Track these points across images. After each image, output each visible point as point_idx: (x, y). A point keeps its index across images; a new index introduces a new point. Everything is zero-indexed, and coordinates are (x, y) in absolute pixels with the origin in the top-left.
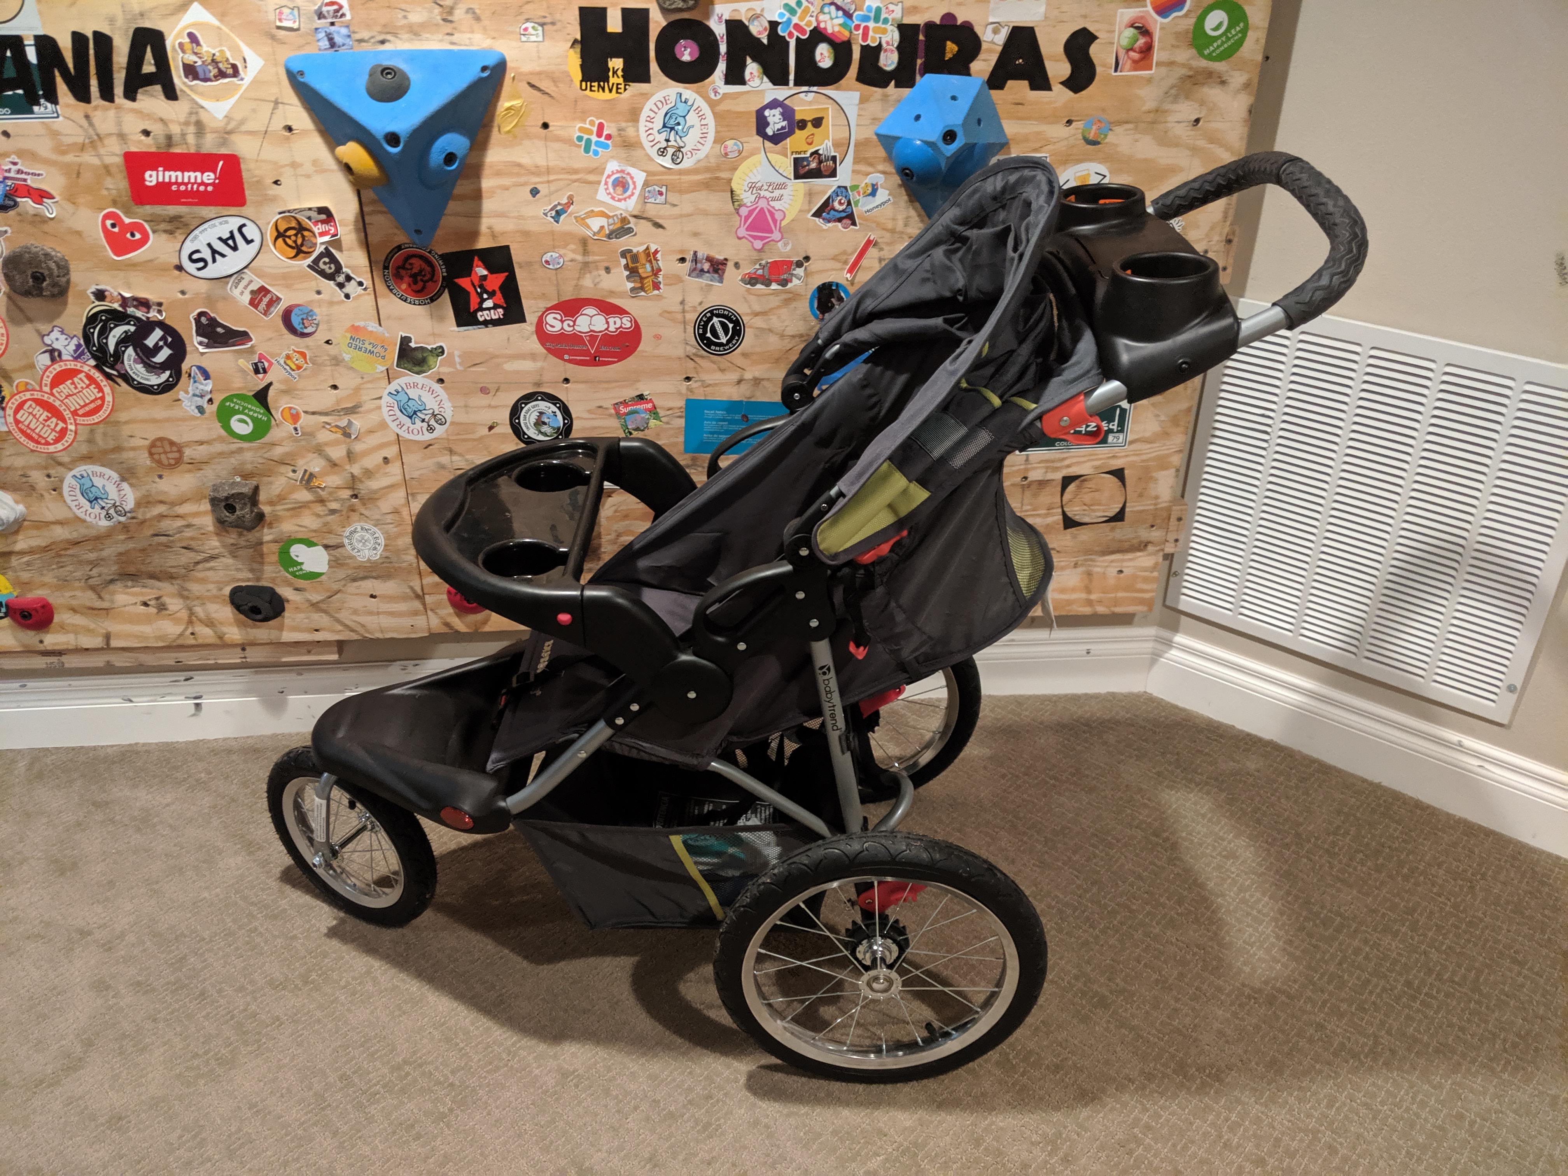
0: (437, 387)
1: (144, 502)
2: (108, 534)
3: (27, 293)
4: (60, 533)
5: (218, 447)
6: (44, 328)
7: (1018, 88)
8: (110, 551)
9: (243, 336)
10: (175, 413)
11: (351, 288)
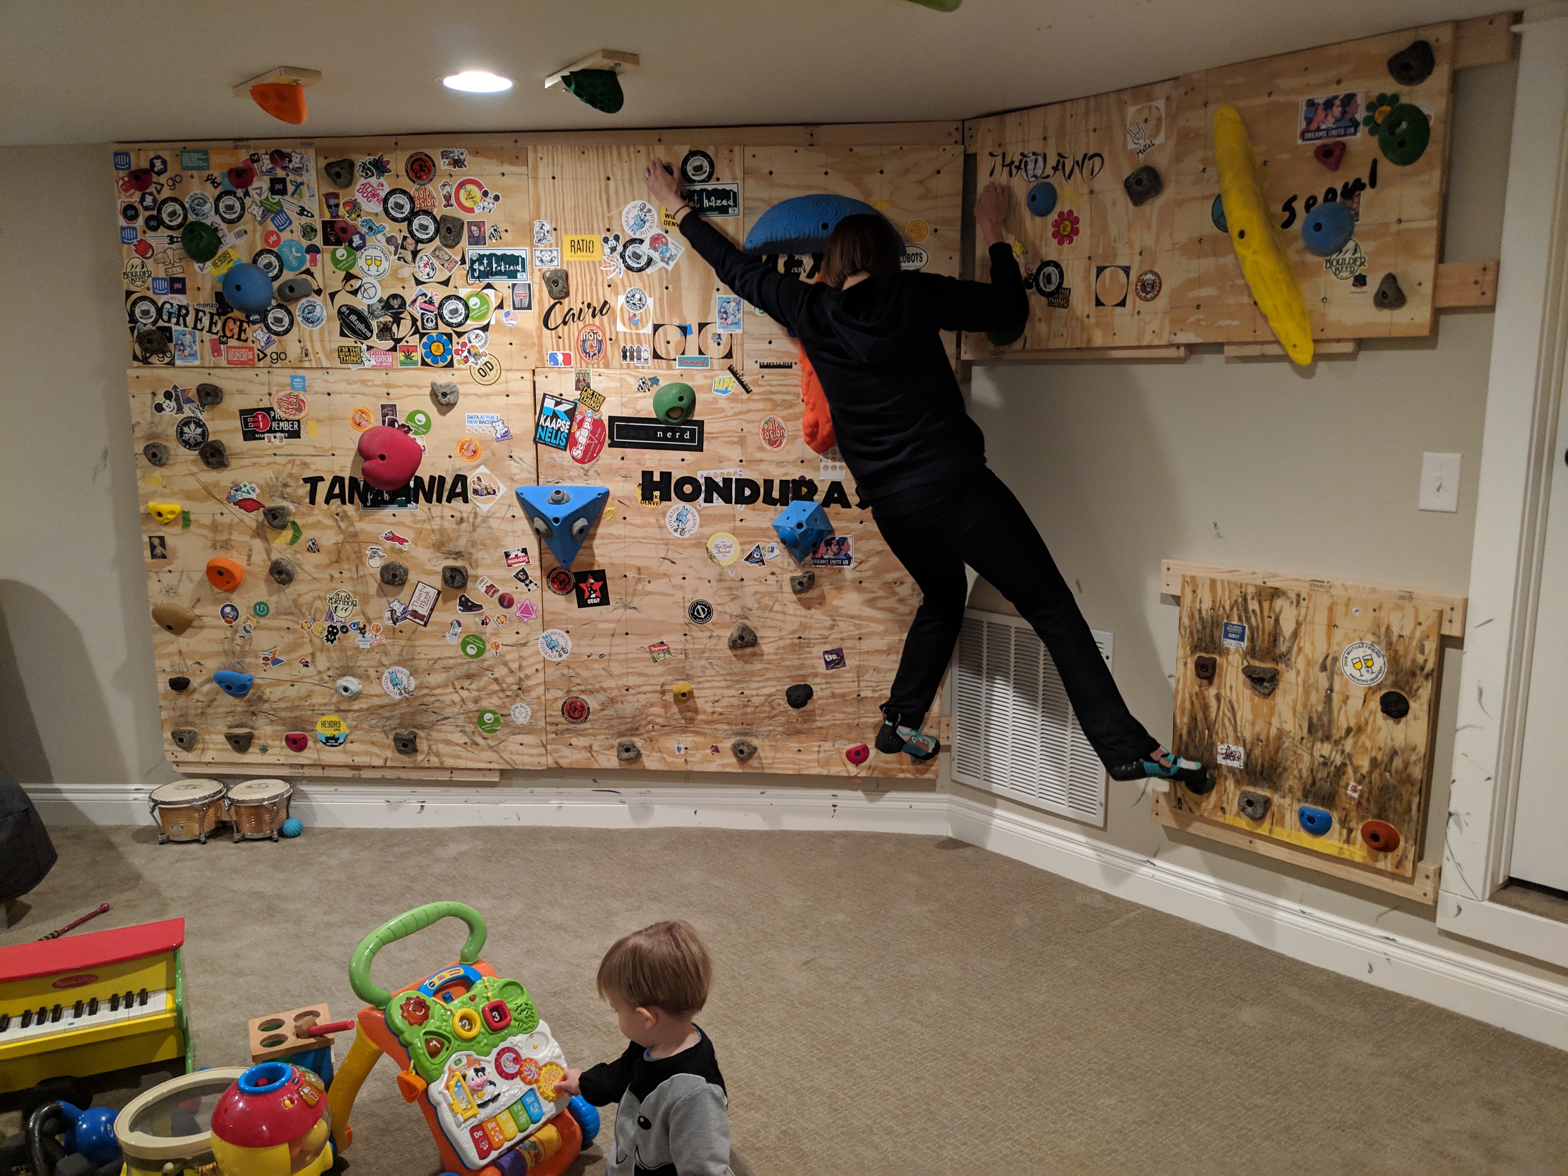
0: (566, 635)
1: (419, 687)
2: (400, 702)
3: (388, 583)
4: (376, 701)
5: (459, 661)
6: (391, 600)
7: (836, 507)
8: (397, 712)
9: (480, 607)
10: (442, 642)
11: (531, 586)
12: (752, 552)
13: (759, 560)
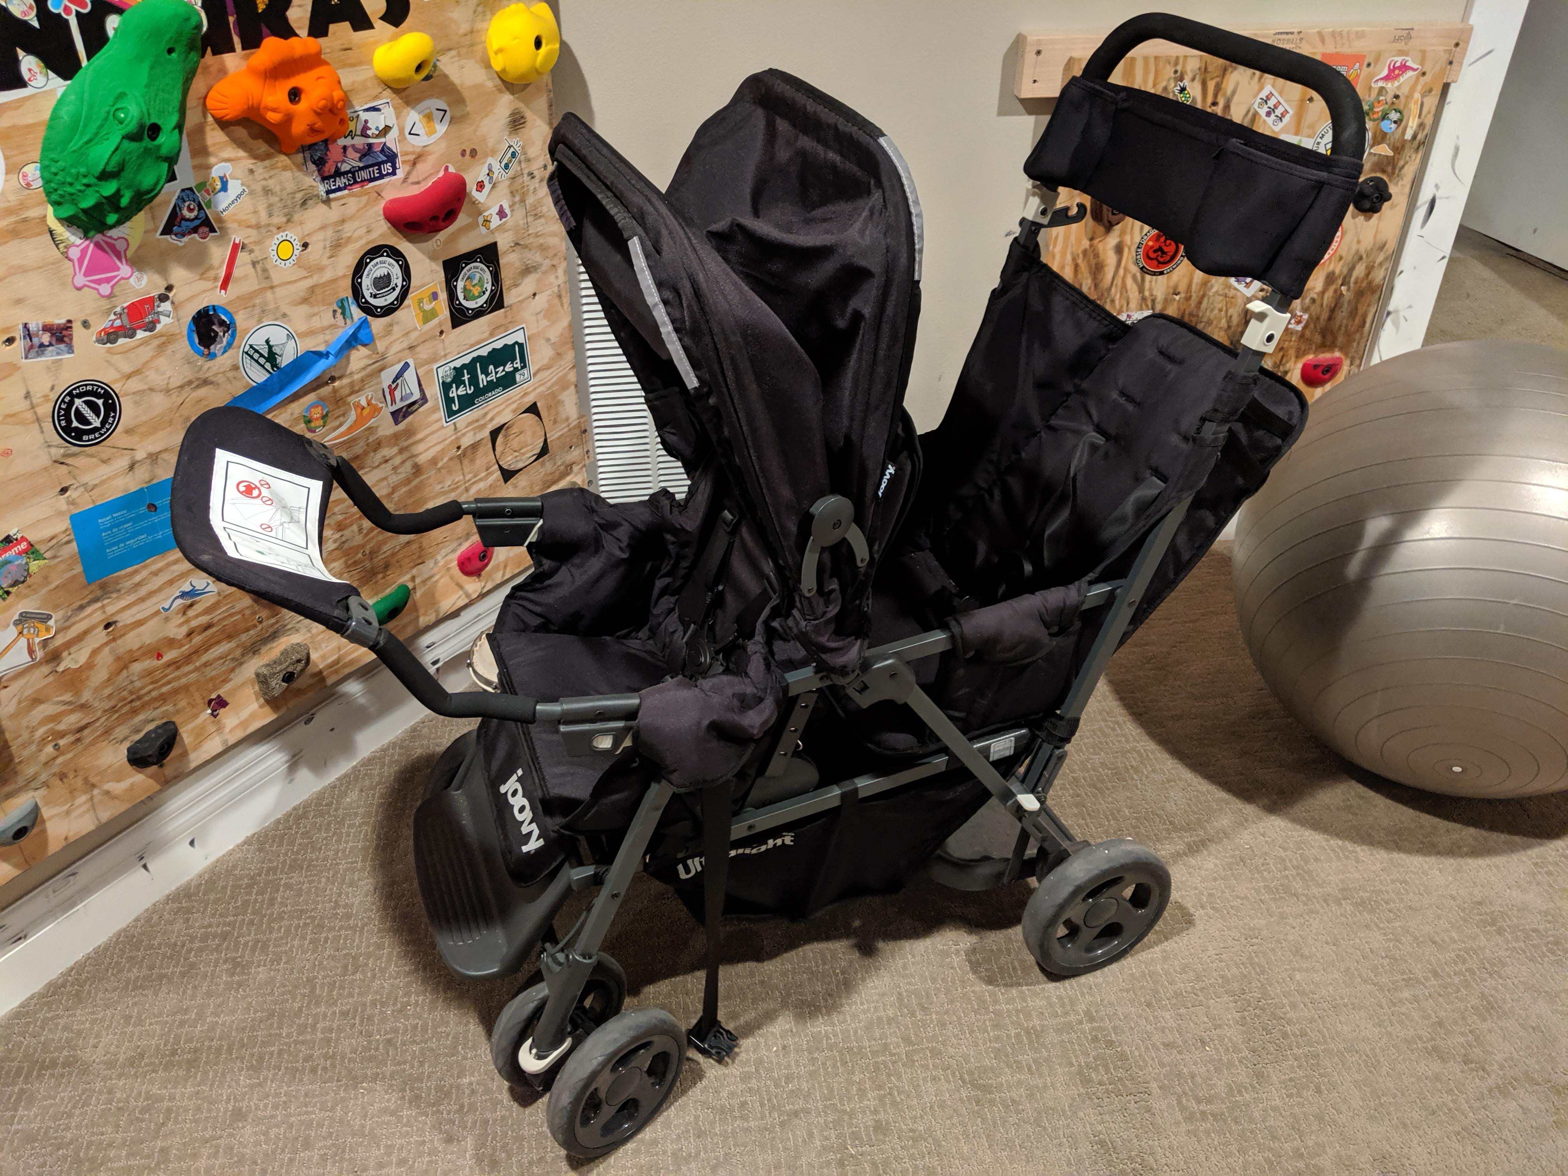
7: (340, 31)
12: (175, 207)
13: (197, 222)
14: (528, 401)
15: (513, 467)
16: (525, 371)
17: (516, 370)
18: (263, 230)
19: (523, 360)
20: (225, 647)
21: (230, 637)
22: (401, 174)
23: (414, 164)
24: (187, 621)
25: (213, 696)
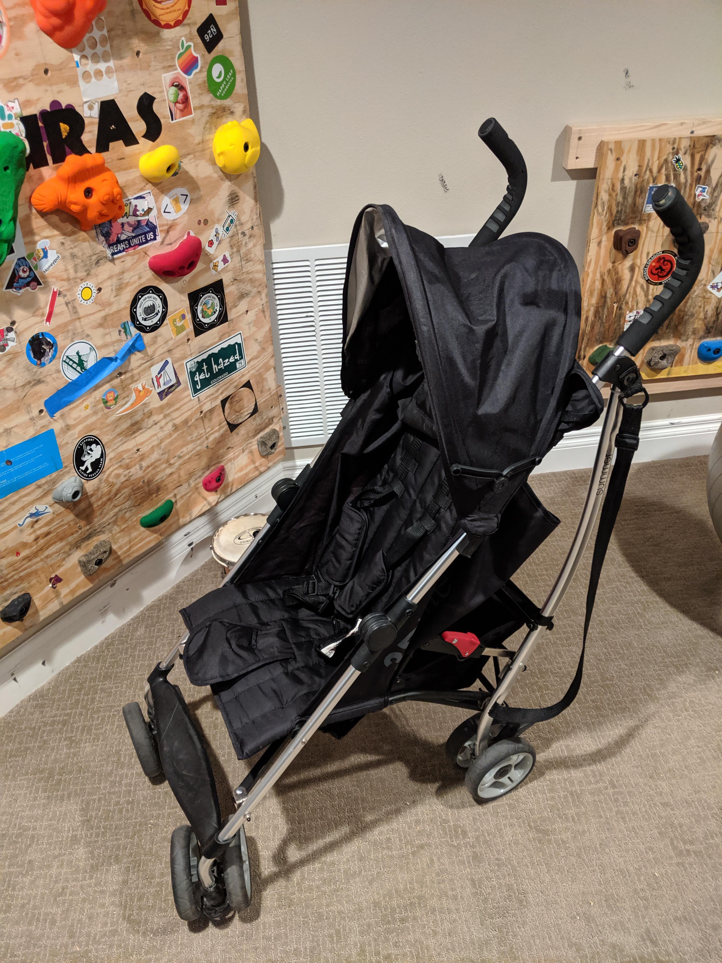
7: (117, 147)
12: (14, 270)
13: (29, 279)
14: (245, 380)
15: (236, 423)
16: (242, 361)
17: (236, 360)
18: (72, 282)
19: (241, 354)
20: (59, 545)
21: (61, 539)
22: (159, 239)
23: (168, 232)
24: (34, 531)
25: (53, 576)
